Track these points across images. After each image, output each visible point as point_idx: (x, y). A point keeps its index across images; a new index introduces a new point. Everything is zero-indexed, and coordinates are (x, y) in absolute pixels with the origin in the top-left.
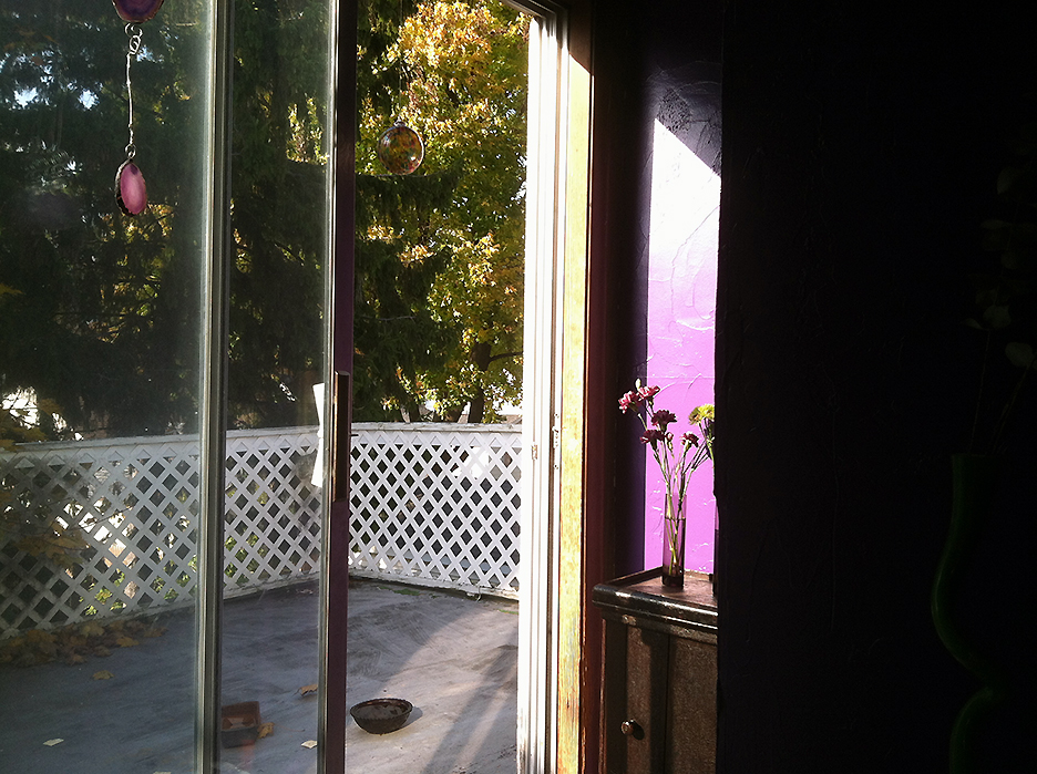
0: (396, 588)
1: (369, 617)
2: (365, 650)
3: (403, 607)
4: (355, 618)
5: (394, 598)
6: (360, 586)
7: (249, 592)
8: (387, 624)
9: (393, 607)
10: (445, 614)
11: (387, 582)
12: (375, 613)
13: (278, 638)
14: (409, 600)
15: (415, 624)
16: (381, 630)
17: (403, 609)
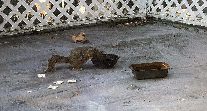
0: (175, 25)
1: (157, 39)
2: (151, 56)
3: (178, 35)
4: (149, 39)
5: (174, 31)
6: (155, 23)
7: (93, 22)
8: (167, 43)
9: (172, 35)
10: (202, 40)
11: (171, 22)
12: (161, 37)
13: (103, 46)
14: (182, 32)
15: (183, 45)
16: (162, 46)
17: (178, 36)
